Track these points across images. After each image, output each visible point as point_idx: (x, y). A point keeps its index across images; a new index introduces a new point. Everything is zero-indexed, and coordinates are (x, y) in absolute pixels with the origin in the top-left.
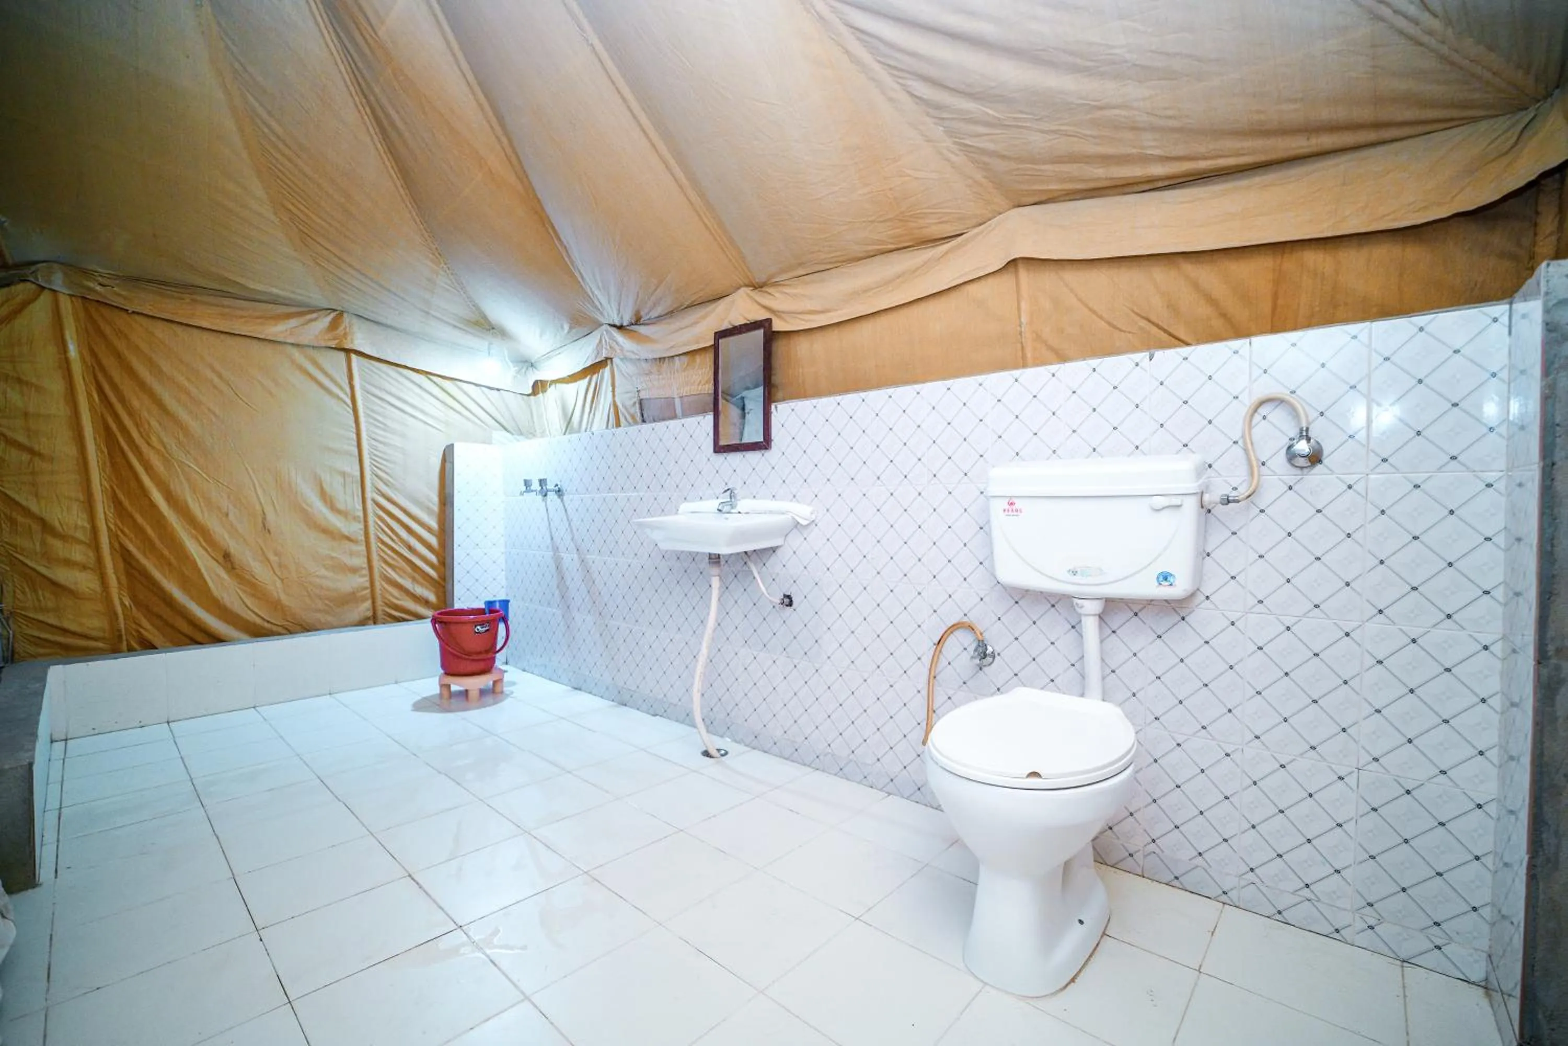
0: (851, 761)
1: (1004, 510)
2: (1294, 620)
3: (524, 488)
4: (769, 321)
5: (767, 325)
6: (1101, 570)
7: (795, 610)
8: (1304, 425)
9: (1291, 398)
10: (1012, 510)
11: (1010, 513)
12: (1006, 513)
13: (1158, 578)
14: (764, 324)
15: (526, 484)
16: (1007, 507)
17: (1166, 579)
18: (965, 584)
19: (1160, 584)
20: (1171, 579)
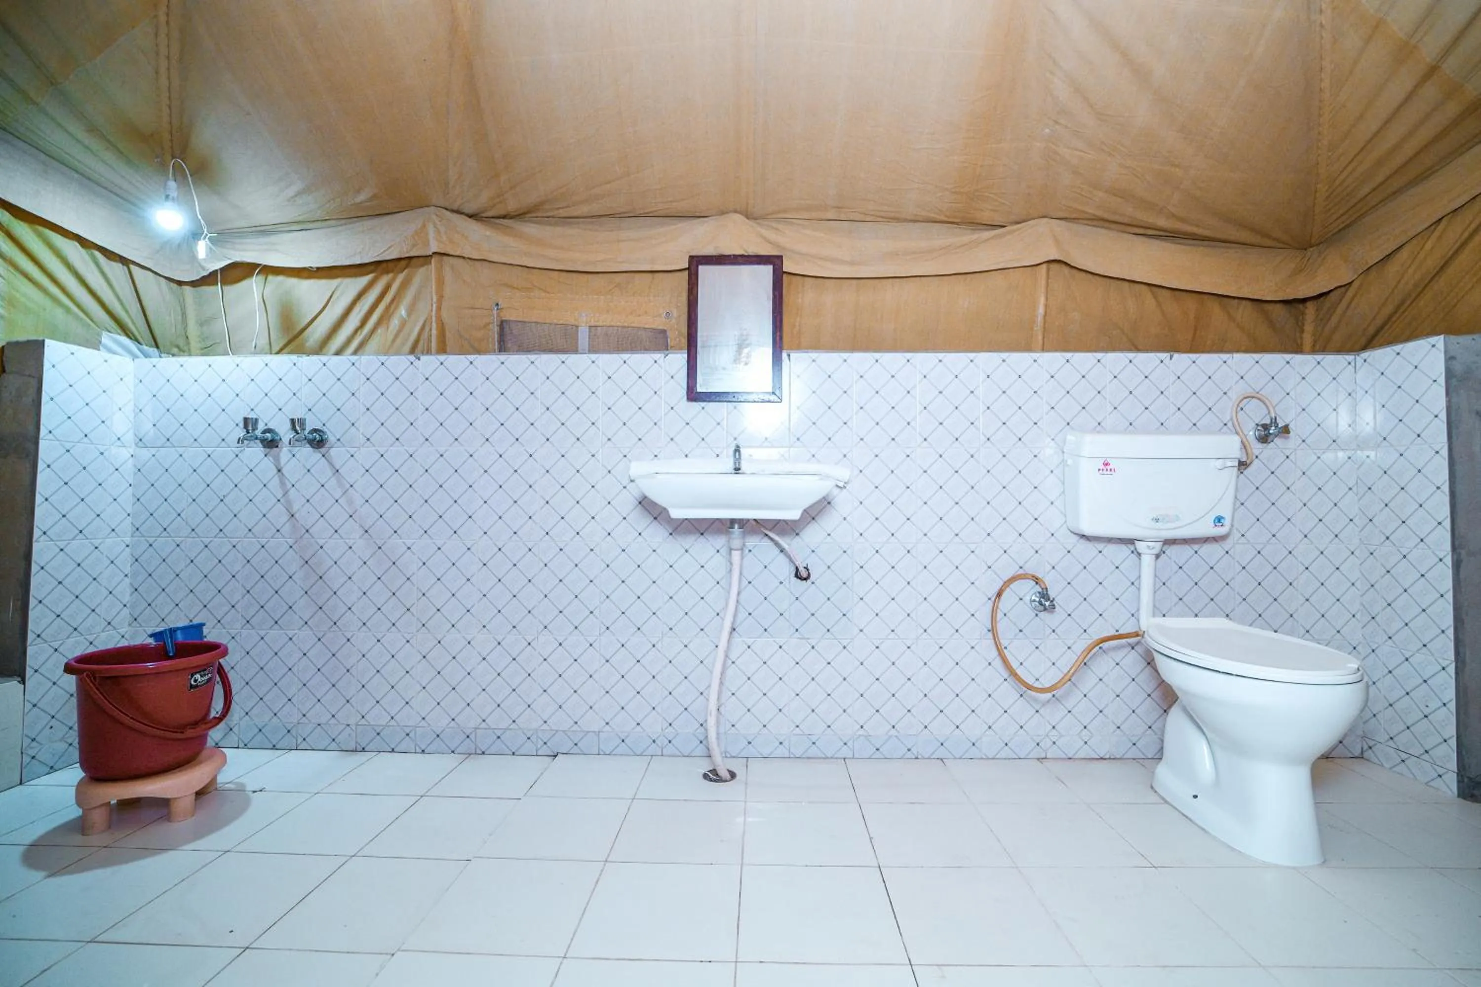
0: (891, 737)
1: (1099, 470)
2: (1262, 546)
3: (242, 433)
4: (780, 258)
5: (777, 262)
6: (1177, 516)
7: (813, 583)
8: (1273, 415)
9: (1257, 395)
10: (1107, 470)
11: (1105, 472)
12: (1101, 471)
13: (1214, 521)
14: (775, 261)
15: (246, 426)
16: (1102, 467)
17: (1219, 521)
18: (1020, 539)
19: (1216, 526)
20: (1222, 521)
